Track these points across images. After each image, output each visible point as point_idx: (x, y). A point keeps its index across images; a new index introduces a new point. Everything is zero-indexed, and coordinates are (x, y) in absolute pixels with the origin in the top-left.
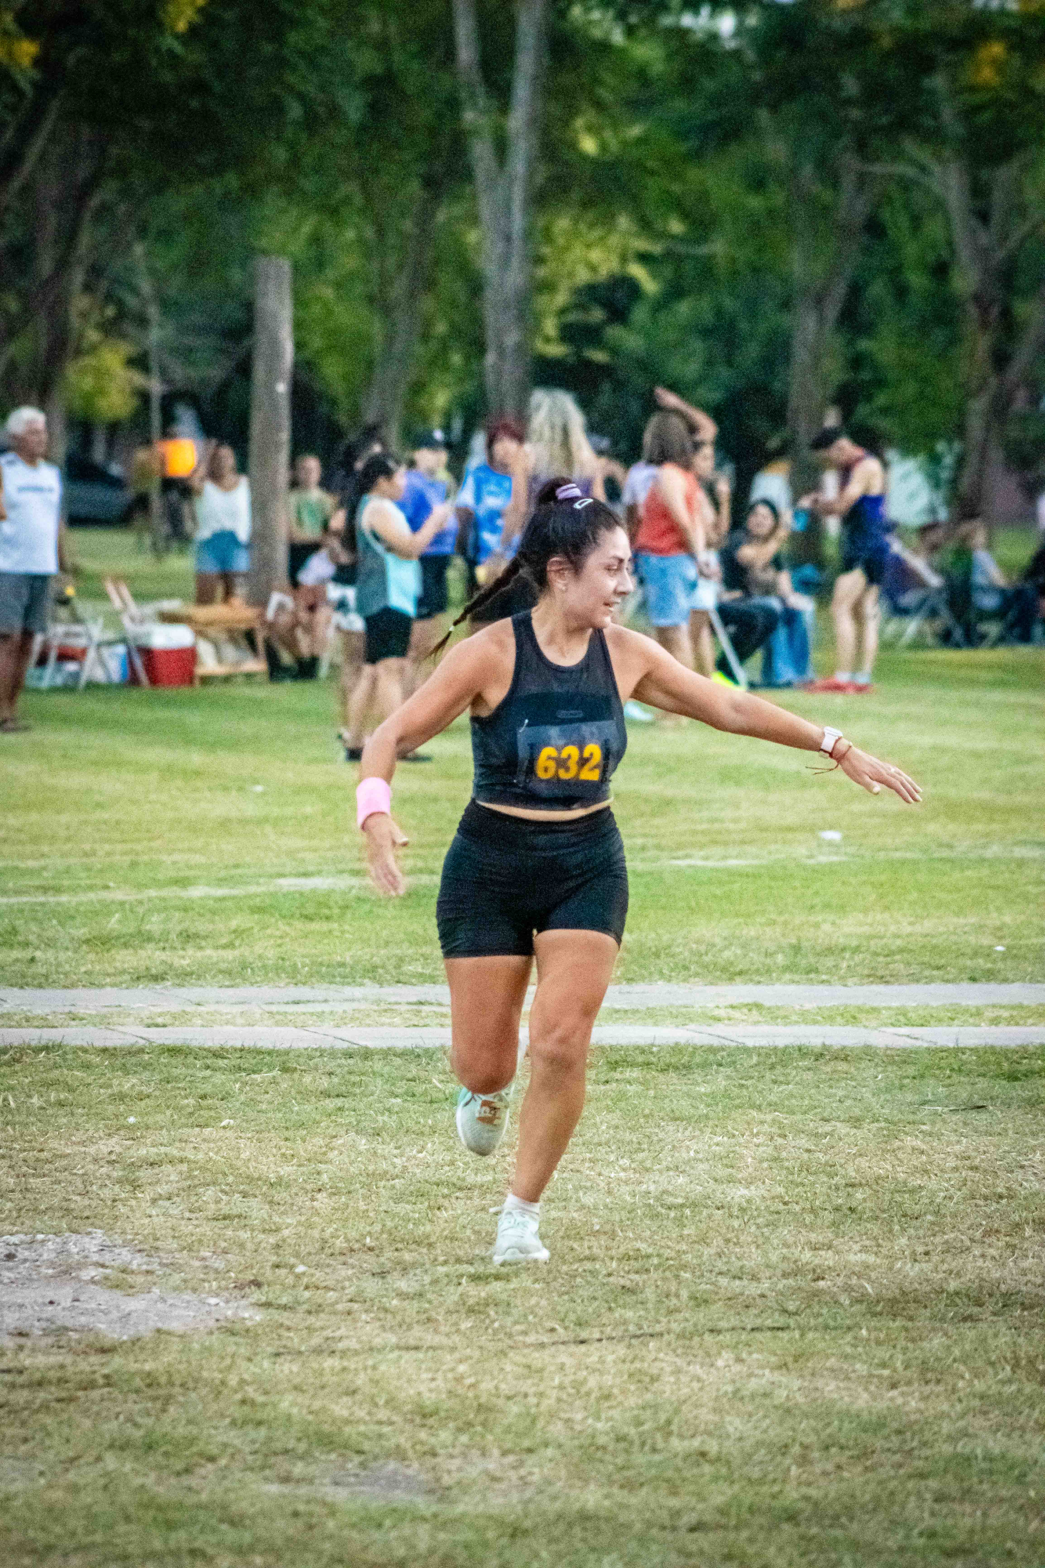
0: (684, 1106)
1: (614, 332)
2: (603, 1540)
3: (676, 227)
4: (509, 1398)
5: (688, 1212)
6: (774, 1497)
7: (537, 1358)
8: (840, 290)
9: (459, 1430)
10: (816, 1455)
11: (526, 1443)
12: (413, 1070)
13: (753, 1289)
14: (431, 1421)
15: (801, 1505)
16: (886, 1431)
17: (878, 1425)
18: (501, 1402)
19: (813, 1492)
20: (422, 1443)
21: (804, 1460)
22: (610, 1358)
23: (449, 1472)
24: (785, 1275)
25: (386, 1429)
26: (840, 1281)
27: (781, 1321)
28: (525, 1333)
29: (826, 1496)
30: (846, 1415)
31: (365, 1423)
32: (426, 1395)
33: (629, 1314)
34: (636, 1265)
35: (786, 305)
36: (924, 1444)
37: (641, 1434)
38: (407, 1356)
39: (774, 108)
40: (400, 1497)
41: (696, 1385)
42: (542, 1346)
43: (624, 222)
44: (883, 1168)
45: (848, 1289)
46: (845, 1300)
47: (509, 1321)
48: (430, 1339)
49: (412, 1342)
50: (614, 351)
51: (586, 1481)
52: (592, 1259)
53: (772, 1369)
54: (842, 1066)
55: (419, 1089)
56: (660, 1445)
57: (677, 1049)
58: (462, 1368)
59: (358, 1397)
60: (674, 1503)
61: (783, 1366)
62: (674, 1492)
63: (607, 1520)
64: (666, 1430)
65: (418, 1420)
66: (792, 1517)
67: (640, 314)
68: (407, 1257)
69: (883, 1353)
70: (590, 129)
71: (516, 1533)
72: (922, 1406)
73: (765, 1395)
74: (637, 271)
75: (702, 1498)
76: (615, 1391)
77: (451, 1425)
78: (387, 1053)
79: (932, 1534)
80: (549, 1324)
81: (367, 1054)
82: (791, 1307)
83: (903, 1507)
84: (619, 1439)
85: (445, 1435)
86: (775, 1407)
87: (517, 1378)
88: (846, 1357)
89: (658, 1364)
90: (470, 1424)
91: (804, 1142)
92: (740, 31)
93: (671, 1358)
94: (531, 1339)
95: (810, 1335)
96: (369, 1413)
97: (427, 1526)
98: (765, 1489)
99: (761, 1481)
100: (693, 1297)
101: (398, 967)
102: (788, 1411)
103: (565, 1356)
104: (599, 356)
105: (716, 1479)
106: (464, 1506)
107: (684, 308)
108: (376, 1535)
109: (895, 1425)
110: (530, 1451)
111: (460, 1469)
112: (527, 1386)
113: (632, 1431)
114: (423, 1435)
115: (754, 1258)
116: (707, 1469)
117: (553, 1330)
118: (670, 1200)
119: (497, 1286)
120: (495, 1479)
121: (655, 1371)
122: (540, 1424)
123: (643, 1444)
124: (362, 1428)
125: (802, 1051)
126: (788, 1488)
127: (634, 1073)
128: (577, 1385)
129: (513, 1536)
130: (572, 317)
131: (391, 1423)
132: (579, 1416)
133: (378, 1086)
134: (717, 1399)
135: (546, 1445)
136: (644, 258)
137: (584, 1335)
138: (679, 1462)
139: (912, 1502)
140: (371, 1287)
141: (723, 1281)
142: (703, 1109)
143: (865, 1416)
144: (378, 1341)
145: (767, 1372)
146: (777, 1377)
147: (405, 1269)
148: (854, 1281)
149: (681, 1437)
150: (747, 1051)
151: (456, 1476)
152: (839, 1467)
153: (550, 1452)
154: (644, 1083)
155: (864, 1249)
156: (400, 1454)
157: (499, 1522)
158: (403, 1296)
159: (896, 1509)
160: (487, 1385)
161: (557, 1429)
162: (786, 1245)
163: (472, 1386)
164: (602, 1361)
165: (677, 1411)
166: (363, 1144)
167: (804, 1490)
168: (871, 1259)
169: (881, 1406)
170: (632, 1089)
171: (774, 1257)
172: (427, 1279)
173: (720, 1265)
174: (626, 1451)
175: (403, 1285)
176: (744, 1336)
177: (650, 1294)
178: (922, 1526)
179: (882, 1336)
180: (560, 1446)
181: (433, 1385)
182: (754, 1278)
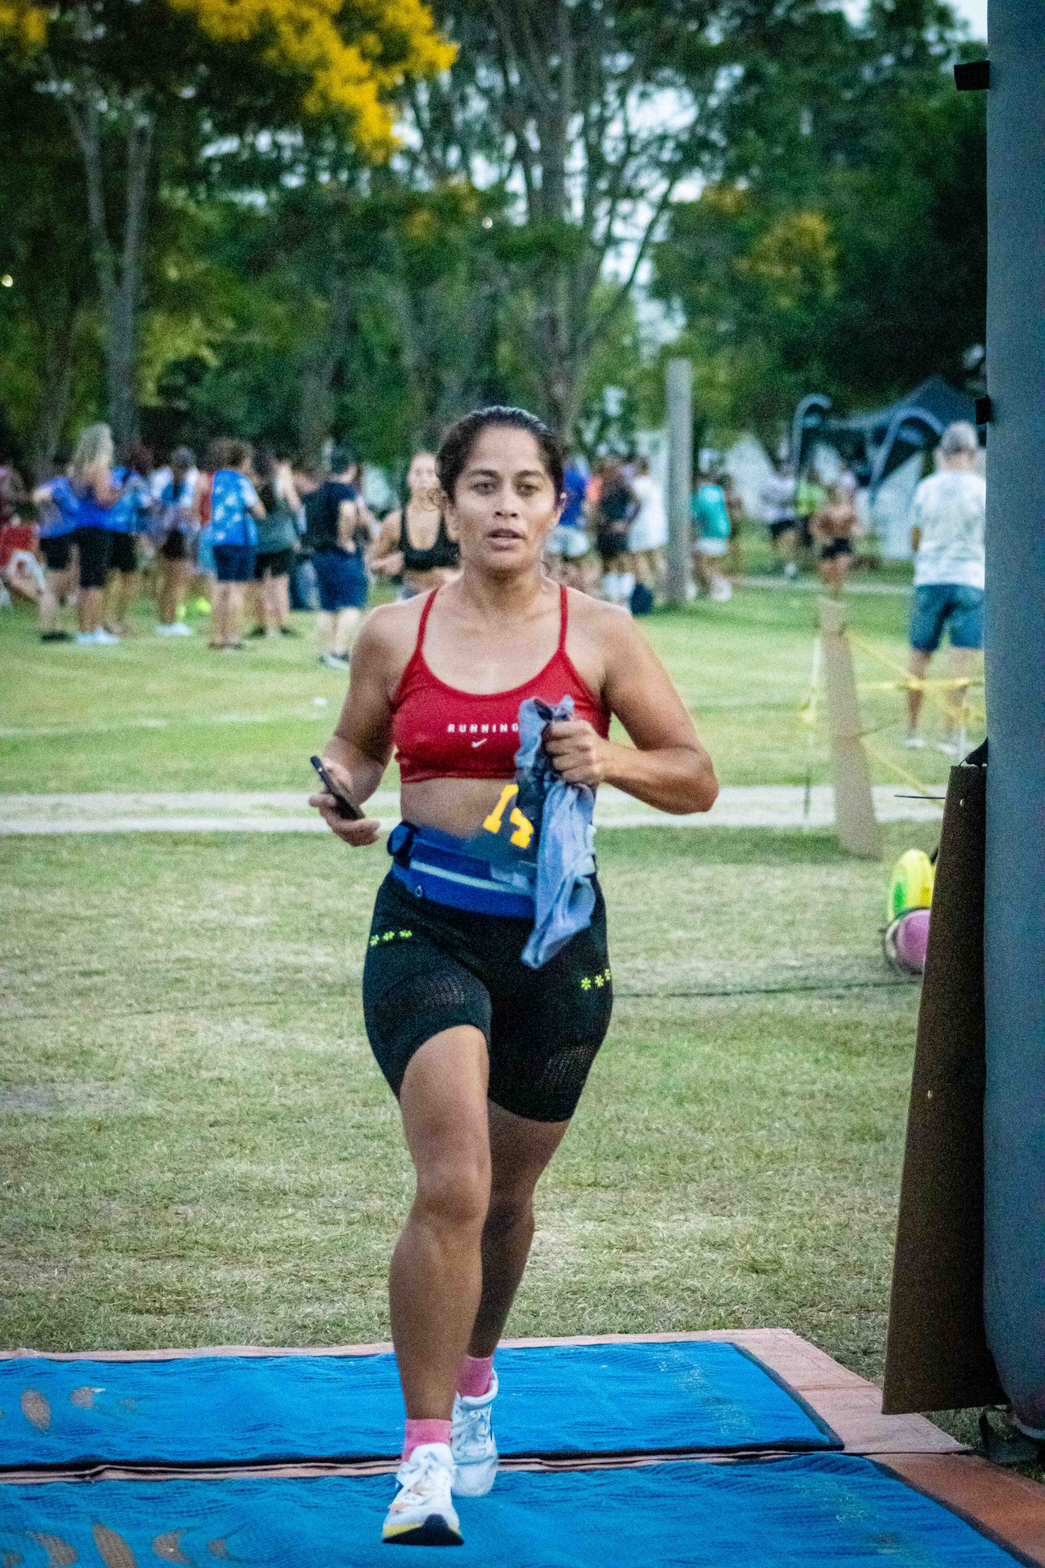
0: (220, 868)
1: (192, 391)
2: (154, 1132)
3: (229, 324)
4: (101, 1047)
5: (218, 932)
6: (263, 1105)
7: (120, 1023)
8: (330, 364)
9: (69, 1067)
10: (290, 1079)
11: (110, 1074)
12: (50, 847)
13: (257, 979)
14: (52, 1061)
15: (280, 1109)
16: (335, 1064)
17: (329, 1061)
18: (95, 1049)
19: (288, 1102)
20: (45, 1074)
21: (283, 1083)
22: (165, 1022)
23: (62, 1092)
24: (277, 971)
25: (23, 1066)
26: (310, 973)
27: (273, 998)
28: (114, 1007)
29: (296, 1104)
30: (312, 1055)
31: (10, 1062)
32: (50, 1046)
33: (179, 995)
34: (184, 965)
35: (299, 373)
36: (359, 1072)
37: (181, 1068)
38: (39, 1022)
39: (289, 251)
40: (31, 1107)
41: (218, 1038)
42: (123, 1015)
43: (196, 323)
44: (341, 905)
45: (315, 978)
46: (314, 986)
47: (103, 1000)
48: (54, 1011)
49: (42, 1013)
50: (193, 402)
51: (147, 1096)
52: (156, 961)
53: (266, 1027)
54: (319, 843)
55: (54, 858)
56: (194, 1074)
57: (216, 833)
58: (72, 1029)
59: (6, 1046)
60: (201, 1109)
61: (273, 1025)
62: (201, 1102)
63: (159, 1120)
64: (198, 1066)
65: (43, 1060)
66: (273, 1118)
67: (208, 379)
68: (41, 961)
69: (336, 1017)
70: (176, 264)
71: (100, 1128)
72: (358, 1049)
73: (261, 1044)
74: (206, 353)
75: (217, 1106)
76: (167, 1042)
77: (65, 1063)
78: (35, 837)
79: (359, 1127)
80: (129, 1002)
81: (21, 837)
82: (280, 989)
83: (342, 1110)
84: (169, 1071)
85: (60, 1070)
86: (267, 1051)
87: (107, 1035)
88: (312, 1020)
89: (195, 1025)
90: (75, 1062)
91: (293, 889)
92: (269, 204)
93: (204, 1022)
94: (117, 1011)
95: (291, 1007)
96: (13, 1057)
97: (46, 1124)
98: (257, 1100)
99: (256, 1096)
100: (219, 985)
101: (44, 783)
102: (274, 1053)
103: (139, 1022)
104: (182, 405)
105: (227, 1094)
106: (71, 1112)
107: (235, 376)
108: (14, 1131)
109: (341, 1061)
110: (112, 1079)
111: (70, 1090)
112: (113, 1040)
113: (177, 1066)
114: (46, 1070)
115: (258, 960)
116: (223, 1088)
117: (130, 1005)
118: (206, 925)
119: (96, 979)
120: (90, 1096)
121: (193, 1030)
122: (120, 1062)
123: (184, 1074)
124: (9, 1065)
125: (296, 835)
126: (272, 1099)
127: (190, 848)
128: (144, 1039)
129: (99, 1130)
130: (164, 382)
131: (26, 1062)
132: (144, 1058)
133: (28, 857)
134: (231, 1046)
135: (123, 1075)
136: (210, 344)
137: (150, 1008)
138: (206, 1084)
139: (349, 1108)
140: (19, 979)
141: (239, 975)
142: (231, 870)
143: (322, 1055)
144: (21, 1013)
145: (263, 1029)
146: (269, 1032)
147: (39, 968)
148: (319, 974)
149: (207, 1069)
150: (260, 835)
151: (67, 1094)
152: (305, 1087)
153: (124, 1080)
154: (194, 853)
155: (327, 955)
156: (32, 1081)
157: (91, 1122)
158: (38, 985)
159: (338, 1111)
160: (87, 1040)
161: (131, 1066)
162: (278, 952)
163: (79, 1039)
164: (160, 1024)
165: (205, 1054)
166: (16, 892)
167: (283, 1100)
168: (330, 960)
169: (333, 1049)
170: (187, 858)
171: (270, 960)
172: (53, 974)
173: (236, 965)
174: (173, 1078)
175: (37, 978)
176: (250, 1008)
177: (193, 983)
178: (354, 1121)
179: (335, 1006)
180: (131, 1076)
181: (54, 1039)
182: (258, 972)
